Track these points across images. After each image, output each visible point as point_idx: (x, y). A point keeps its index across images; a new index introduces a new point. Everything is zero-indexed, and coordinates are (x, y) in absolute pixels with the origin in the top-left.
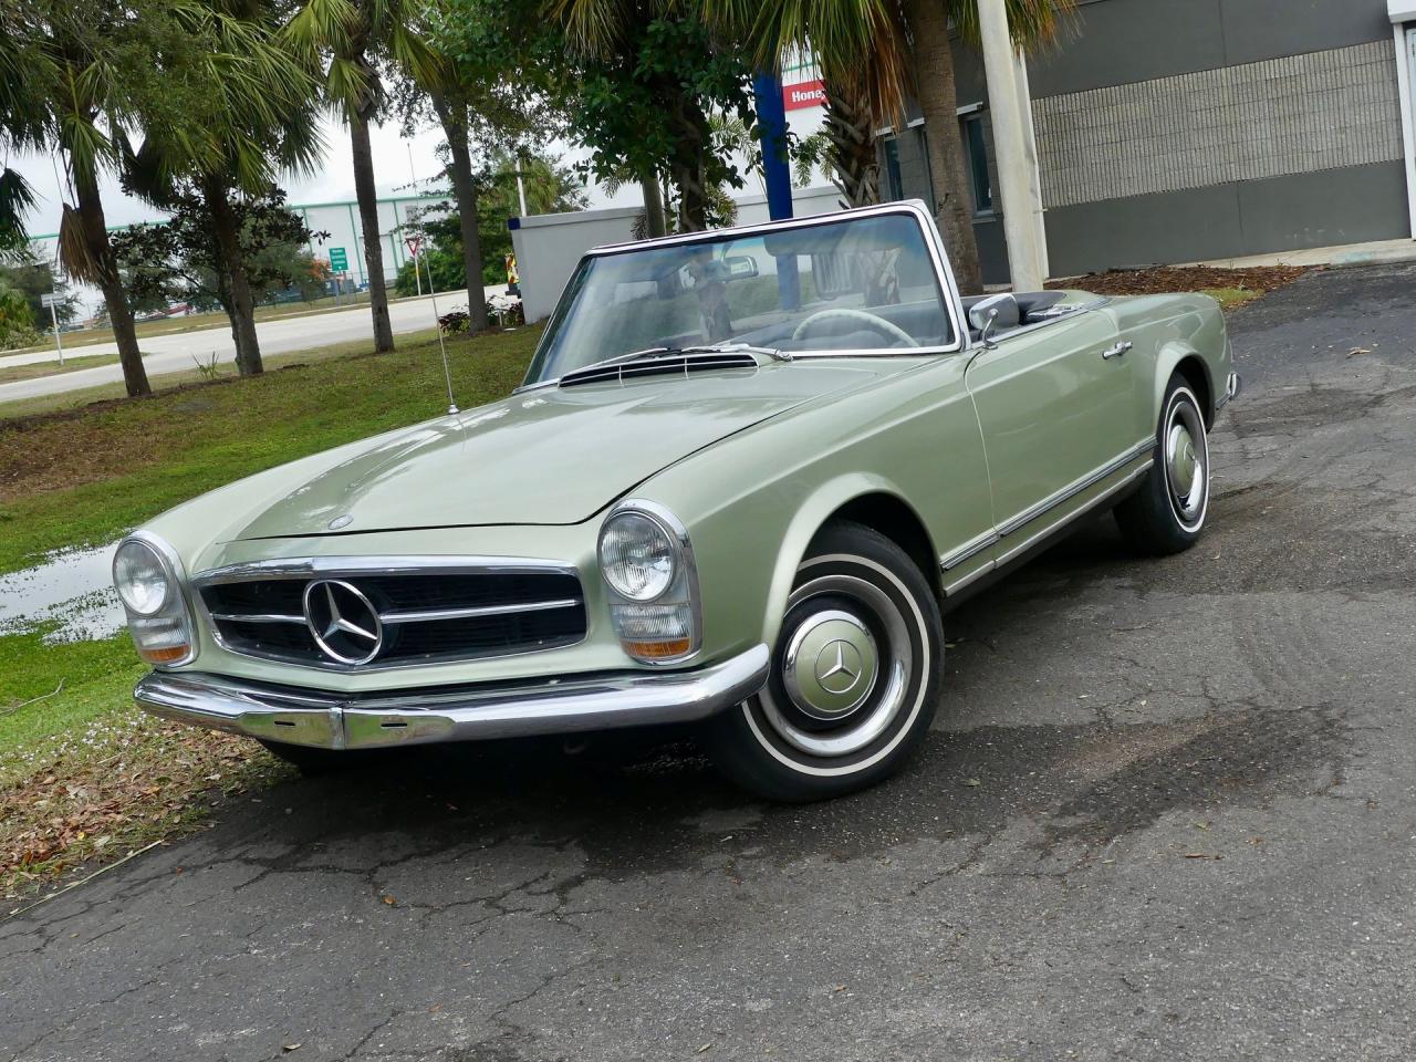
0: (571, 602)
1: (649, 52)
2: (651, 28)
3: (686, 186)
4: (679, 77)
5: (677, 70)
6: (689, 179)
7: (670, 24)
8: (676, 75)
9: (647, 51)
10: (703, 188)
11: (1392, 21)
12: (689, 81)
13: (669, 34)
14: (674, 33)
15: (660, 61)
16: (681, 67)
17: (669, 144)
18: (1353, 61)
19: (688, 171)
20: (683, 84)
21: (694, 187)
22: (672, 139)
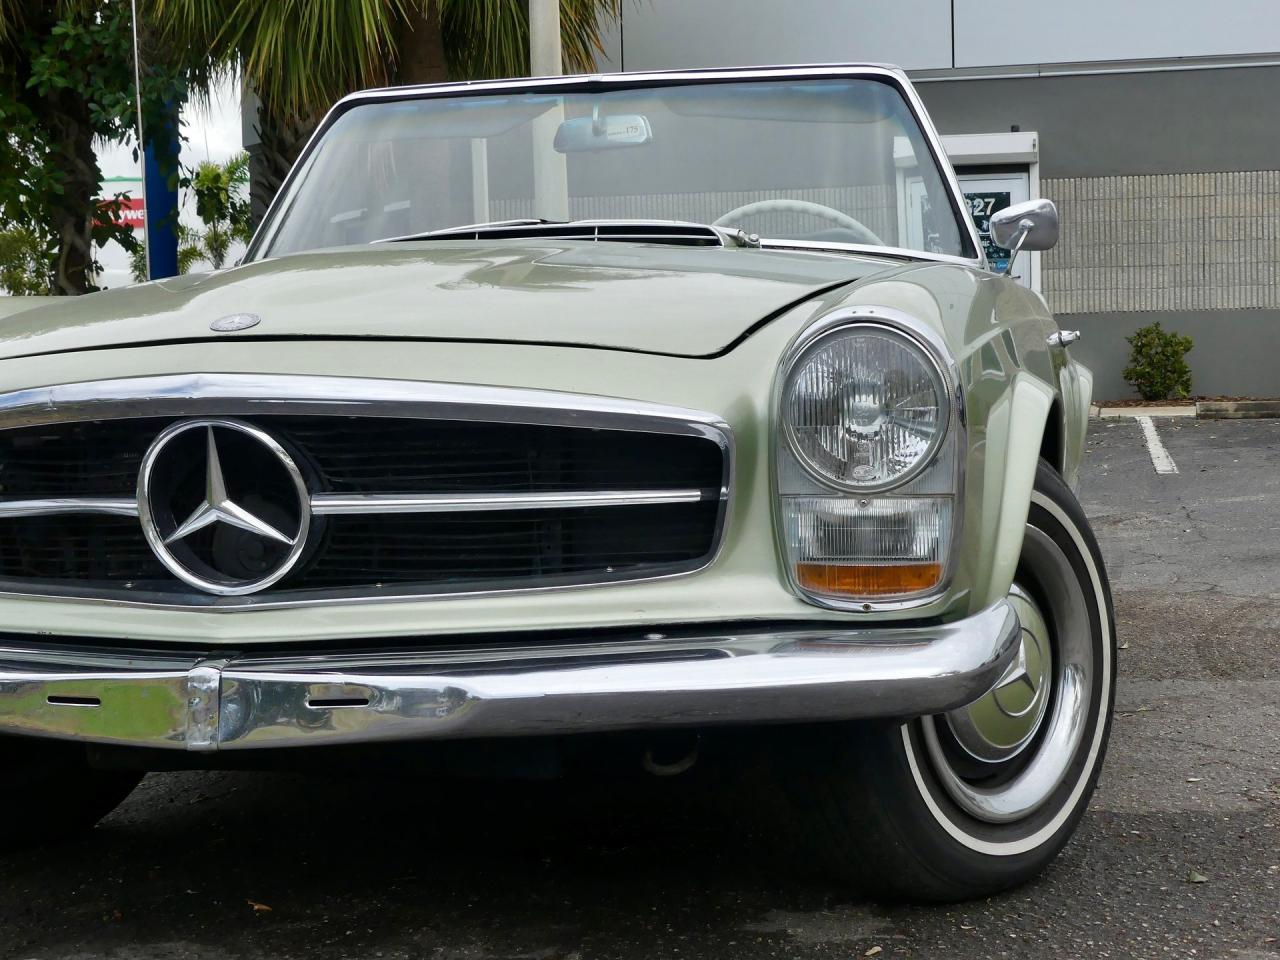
0: (693, 496)
1: (48, 61)
2: (57, 31)
3: (68, 238)
4: (85, 97)
5: (81, 89)
6: (72, 230)
7: (80, 29)
8: (81, 95)
9: (44, 59)
10: (89, 246)
11: (897, 165)
12: (99, 103)
13: (79, 40)
14: (87, 41)
15: (62, 74)
16: (88, 85)
17: (57, 180)
18: (854, 204)
19: (73, 220)
20: (92, 106)
21: (79, 242)
22: (61, 174)
